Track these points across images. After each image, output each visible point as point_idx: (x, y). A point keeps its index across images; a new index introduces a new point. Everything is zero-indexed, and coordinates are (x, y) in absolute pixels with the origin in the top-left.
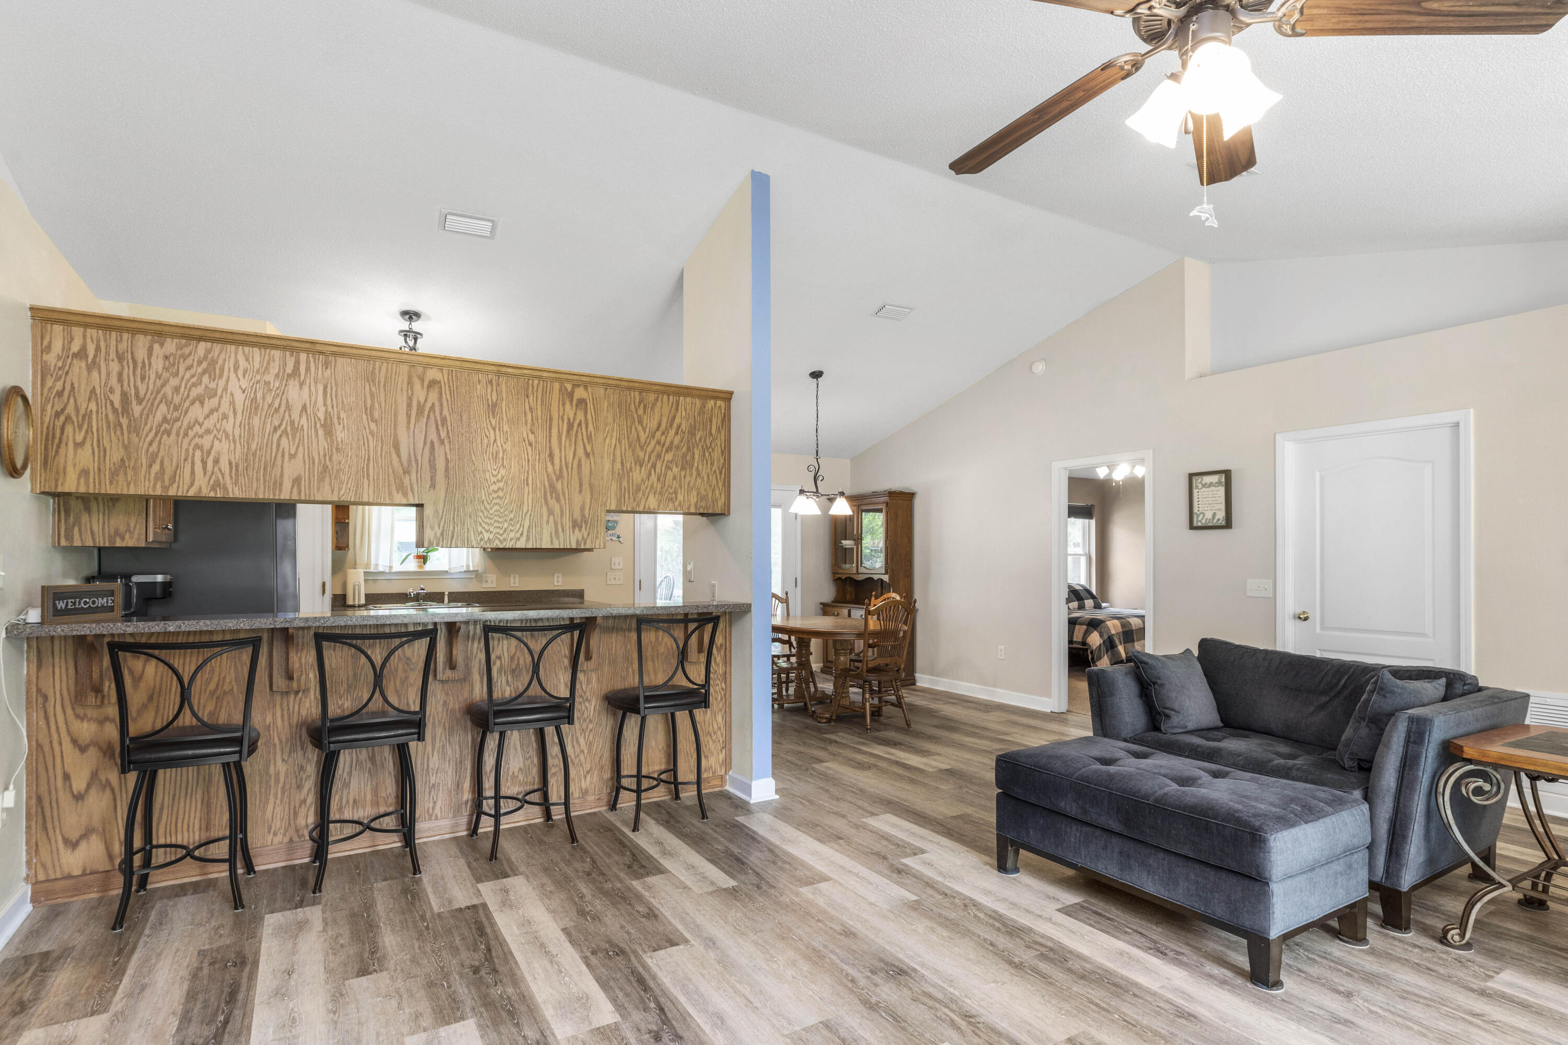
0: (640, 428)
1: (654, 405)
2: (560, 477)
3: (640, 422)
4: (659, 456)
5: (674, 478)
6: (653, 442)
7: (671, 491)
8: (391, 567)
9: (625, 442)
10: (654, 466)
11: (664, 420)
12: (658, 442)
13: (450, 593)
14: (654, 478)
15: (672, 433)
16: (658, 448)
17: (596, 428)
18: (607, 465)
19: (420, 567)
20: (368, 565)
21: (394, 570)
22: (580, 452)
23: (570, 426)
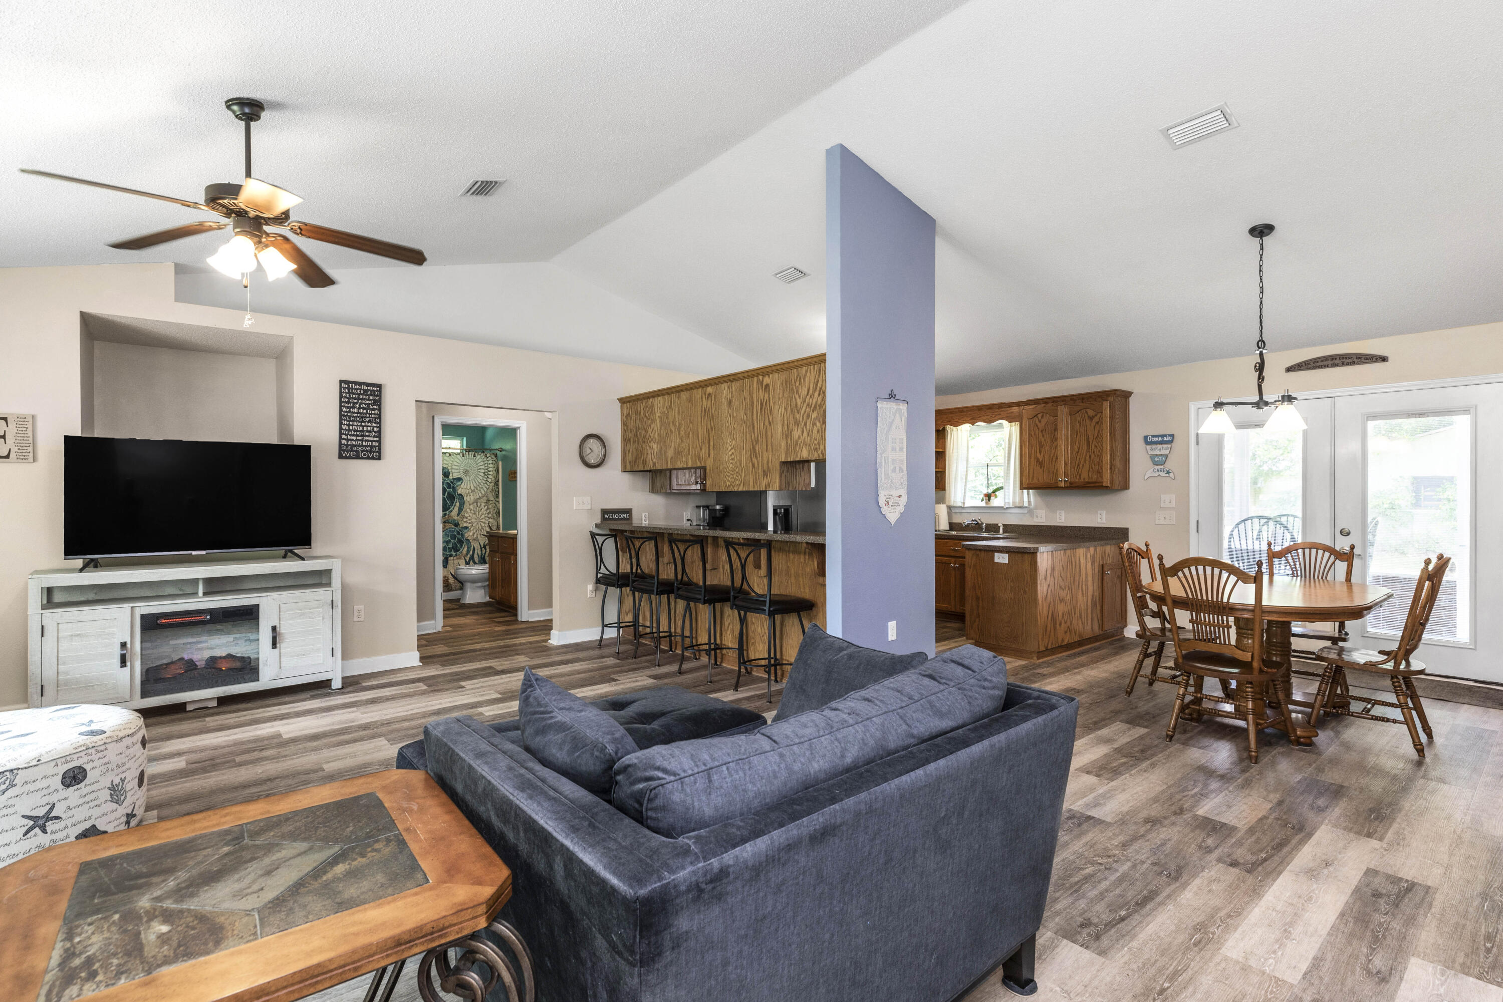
0: (797, 396)
1: (805, 376)
2: (757, 442)
3: (797, 392)
4: (808, 416)
5: (818, 432)
6: (805, 405)
7: (816, 442)
8: (964, 503)
9: (789, 409)
10: (805, 425)
11: (812, 386)
12: (808, 405)
13: (1004, 525)
14: (805, 434)
15: (816, 394)
16: (808, 409)
17: (774, 403)
18: (780, 429)
19: (987, 503)
20: (950, 501)
21: (966, 505)
22: (767, 423)
23: (762, 404)
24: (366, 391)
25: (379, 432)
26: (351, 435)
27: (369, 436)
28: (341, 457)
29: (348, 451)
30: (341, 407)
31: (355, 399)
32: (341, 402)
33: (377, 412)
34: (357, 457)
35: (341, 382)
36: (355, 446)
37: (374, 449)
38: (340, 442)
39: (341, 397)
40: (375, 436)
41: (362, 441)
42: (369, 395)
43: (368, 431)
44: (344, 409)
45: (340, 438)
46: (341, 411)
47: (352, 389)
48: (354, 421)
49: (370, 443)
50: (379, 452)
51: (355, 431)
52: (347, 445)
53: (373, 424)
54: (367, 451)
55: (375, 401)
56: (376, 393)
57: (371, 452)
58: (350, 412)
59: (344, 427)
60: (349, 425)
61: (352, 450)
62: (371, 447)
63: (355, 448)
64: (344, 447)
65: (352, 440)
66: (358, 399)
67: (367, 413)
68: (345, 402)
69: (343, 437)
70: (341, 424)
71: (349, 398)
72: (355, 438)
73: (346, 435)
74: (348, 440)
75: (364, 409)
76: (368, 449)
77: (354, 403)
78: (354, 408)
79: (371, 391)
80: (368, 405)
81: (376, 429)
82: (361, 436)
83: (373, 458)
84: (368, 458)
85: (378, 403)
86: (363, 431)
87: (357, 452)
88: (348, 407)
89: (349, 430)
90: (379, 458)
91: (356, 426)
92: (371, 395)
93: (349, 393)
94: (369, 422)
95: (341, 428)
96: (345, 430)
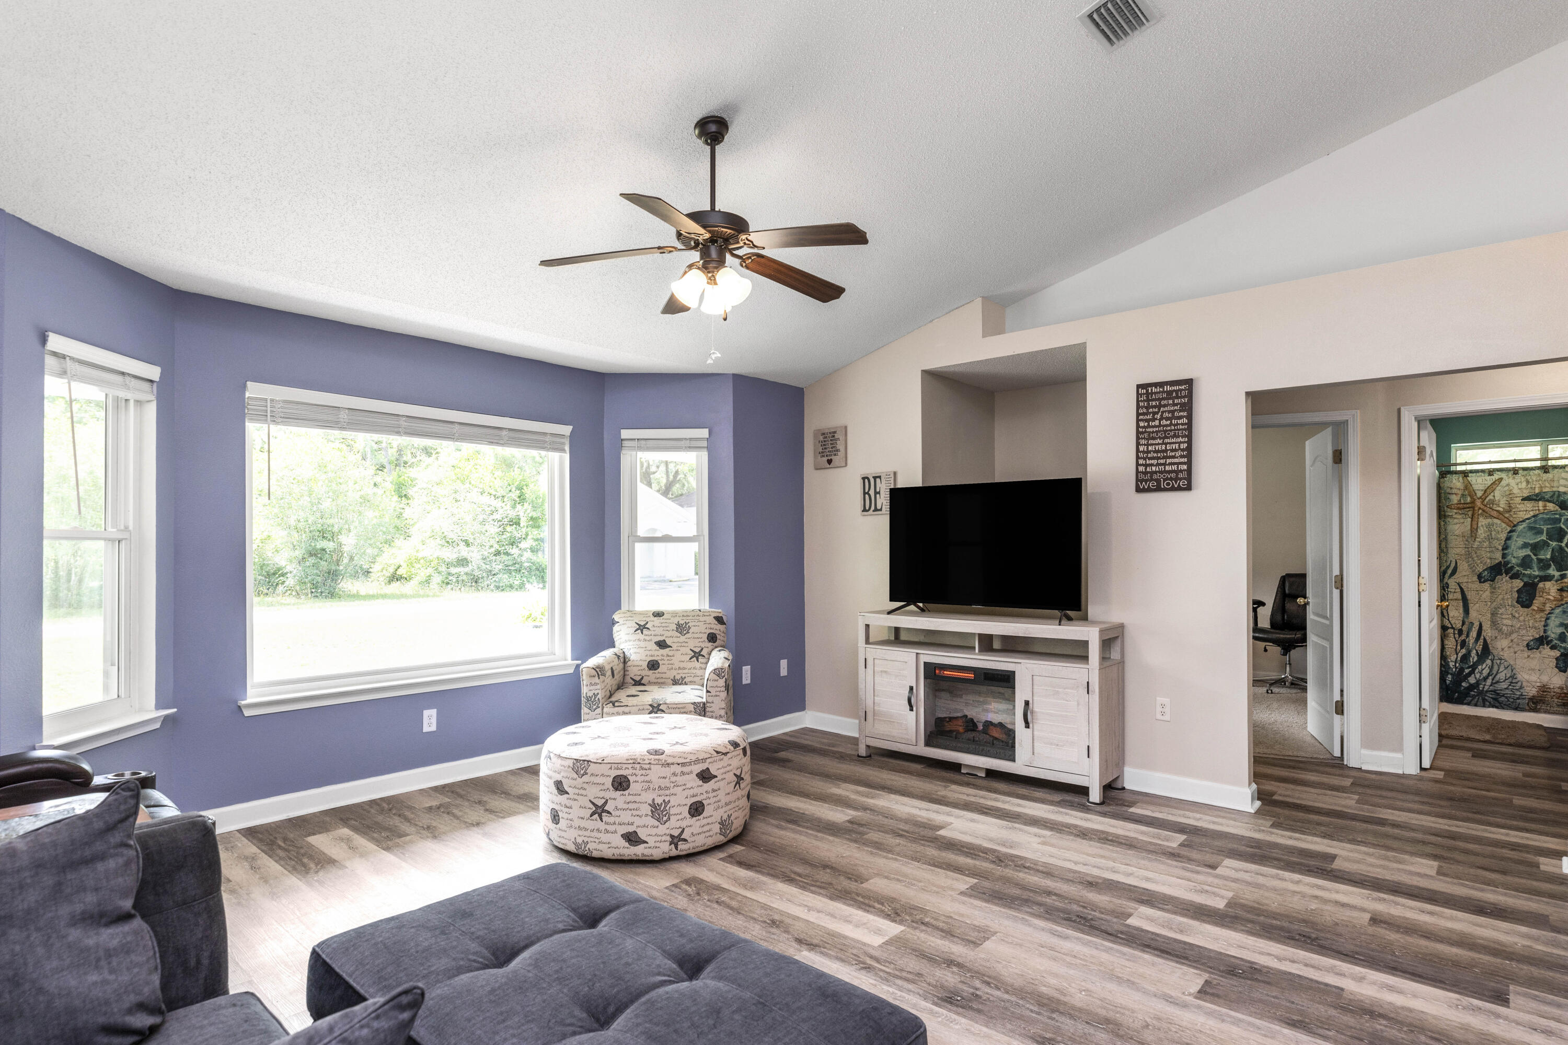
24: (1169, 393)
25: (1189, 449)
26: (1150, 459)
27: (1174, 457)
28: (1138, 490)
29: (1146, 481)
30: (1138, 421)
31: (1155, 407)
32: (1138, 414)
33: (1185, 421)
34: (1159, 489)
35: (1139, 386)
36: (1156, 472)
37: (1180, 475)
38: (1137, 469)
39: (1138, 407)
40: (1182, 457)
41: (1165, 464)
42: (1173, 399)
43: (1172, 450)
44: (1142, 424)
45: (1138, 464)
46: (1138, 426)
47: (1152, 393)
48: (1154, 438)
49: (1174, 467)
50: (1189, 479)
51: (1156, 452)
52: (1145, 473)
53: (1180, 439)
54: (1171, 479)
55: (1182, 405)
56: (1183, 393)
57: (1176, 479)
58: (1149, 426)
59: (1141, 448)
60: (1148, 445)
61: (1152, 480)
62: (1177, 472)
63: (1155, 477)
64: (1141, 476)
65: (1152, 465)
66: (1160, 406)
67: (1171, 424)
68: (1143, 414)
69: (1141, 462)
70: (1138, 444)
71: (1147, 408)
72: (1155, 462)
73: (1144, 459)
74: (1146, 465)
75: (1167, 419)
76: (1173, 475)
77: (1154, 413)
78: (1154, 420)
79: (1176, 391)
80: (1173, 412)
81: (1184, 446)
82: (1164, 458)
83: (1179, 489)
84: (1173, 489)
85: (1188, 408)
86: (1166, 451)
87: (1158, 481)
88: (1147, 421)
89: (1148, 452)
90: (1189, 488)
91: (1157, 445)
92: (1177, 397)
93: (1148, 400)
94: (1175, 436)
95: (1138, 451)
96: (1143, 452)
